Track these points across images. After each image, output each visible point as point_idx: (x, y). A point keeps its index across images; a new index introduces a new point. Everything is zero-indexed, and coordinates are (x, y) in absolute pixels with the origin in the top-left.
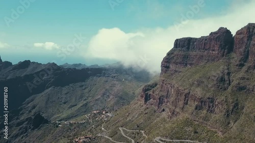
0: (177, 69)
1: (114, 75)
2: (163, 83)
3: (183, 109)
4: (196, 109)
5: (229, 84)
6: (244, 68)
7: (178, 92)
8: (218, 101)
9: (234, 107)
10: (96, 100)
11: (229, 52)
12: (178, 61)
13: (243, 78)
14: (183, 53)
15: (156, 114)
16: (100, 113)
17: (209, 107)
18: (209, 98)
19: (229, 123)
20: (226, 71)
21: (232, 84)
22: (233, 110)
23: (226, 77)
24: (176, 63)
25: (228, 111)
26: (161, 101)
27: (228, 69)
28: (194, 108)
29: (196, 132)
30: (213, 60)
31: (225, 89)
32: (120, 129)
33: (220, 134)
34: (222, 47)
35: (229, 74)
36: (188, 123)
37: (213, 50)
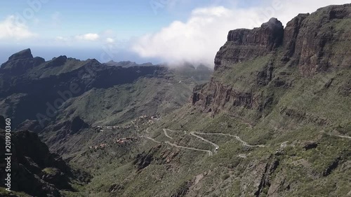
0: (227, 65)
1: (169, 76)
2: (212, 81)
3: (223, 106)
4: (234, 104)
5: (270, 79)
6: (289, 64)
7: (222, 90)
8: (255, 96)
9: (269, 101)
10: (146, 105)
11: (277, 46)
12: (230, 55)
13: (283, 73)
14: (234, 47)
15: (203, 114)
16: (148, 118)
17: (247, 103)
18: (247, 94)
19: (261, 117)
20: (269, 66)
21: (273, 79)
22: (266, 105)
23: (268, 72)
24: (227, 59)
25: (261, 106)
26: (208, 101)
27: (272, 64)
28: (232, 104)
29: (230, 126)
30: (262, 55)
31: (265, 85)
32: (164, 130)
33: (251, 126)
34: (271, 40)
35: (272, 69)
36: (224, 118)
37: (263, 44)
